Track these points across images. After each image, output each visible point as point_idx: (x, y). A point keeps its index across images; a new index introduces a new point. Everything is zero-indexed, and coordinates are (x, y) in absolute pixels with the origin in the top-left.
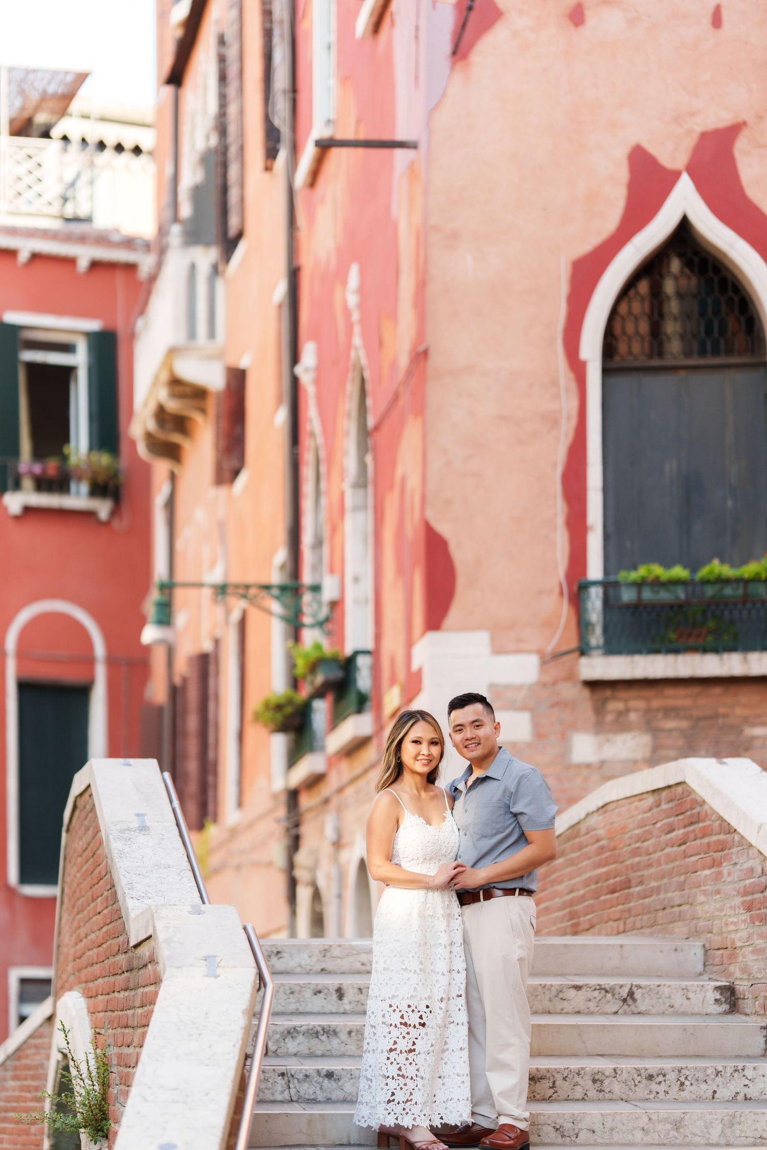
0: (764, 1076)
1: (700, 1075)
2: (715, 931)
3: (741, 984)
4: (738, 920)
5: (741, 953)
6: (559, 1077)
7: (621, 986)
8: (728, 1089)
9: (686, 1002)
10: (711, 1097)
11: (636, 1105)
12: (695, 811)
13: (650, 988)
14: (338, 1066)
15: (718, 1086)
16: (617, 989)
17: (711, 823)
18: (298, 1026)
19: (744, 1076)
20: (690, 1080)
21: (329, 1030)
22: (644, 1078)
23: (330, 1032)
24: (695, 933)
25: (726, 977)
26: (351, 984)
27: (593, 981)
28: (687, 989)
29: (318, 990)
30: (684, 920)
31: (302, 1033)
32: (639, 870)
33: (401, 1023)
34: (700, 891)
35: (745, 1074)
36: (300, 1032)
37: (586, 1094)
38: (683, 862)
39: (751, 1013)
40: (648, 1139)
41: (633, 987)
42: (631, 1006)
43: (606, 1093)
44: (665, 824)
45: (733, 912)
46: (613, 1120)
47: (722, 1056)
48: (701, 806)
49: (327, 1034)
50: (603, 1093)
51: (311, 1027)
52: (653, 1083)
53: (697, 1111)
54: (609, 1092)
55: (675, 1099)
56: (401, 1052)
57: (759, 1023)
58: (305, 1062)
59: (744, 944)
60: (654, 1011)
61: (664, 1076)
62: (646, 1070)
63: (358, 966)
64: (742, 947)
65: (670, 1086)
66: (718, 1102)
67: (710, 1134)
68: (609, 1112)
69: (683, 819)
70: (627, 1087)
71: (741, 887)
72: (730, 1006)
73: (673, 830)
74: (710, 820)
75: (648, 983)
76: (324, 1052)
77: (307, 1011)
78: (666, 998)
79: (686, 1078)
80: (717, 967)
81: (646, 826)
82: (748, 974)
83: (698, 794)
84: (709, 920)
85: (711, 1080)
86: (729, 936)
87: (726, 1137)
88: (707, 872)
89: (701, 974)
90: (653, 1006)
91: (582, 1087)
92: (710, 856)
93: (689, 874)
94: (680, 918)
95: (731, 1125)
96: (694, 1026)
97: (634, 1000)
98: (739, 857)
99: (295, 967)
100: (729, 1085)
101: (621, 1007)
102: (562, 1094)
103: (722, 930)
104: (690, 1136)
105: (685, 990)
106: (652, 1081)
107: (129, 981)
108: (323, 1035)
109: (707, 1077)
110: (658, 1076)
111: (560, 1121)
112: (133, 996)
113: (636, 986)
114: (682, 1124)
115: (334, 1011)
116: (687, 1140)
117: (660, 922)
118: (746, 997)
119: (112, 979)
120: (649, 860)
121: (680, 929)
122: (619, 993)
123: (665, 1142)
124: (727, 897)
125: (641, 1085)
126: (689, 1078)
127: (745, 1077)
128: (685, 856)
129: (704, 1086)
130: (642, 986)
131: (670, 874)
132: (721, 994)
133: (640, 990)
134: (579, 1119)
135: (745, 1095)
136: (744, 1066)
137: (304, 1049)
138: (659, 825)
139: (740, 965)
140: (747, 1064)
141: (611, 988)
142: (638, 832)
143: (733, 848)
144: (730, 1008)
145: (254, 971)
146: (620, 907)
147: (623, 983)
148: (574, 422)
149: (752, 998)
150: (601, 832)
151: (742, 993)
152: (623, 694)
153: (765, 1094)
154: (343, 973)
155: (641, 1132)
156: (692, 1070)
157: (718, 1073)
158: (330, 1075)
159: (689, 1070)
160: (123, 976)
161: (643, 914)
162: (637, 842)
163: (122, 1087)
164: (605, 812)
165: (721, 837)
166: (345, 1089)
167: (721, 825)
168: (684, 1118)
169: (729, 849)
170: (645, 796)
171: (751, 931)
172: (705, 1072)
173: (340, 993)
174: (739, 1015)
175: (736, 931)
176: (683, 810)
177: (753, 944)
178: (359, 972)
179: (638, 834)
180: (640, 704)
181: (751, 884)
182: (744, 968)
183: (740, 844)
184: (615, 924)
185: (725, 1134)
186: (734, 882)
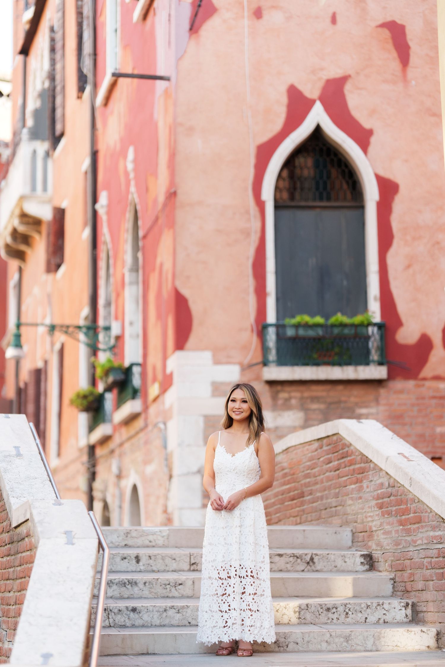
0: (395, 608)
1: (357, 608)
2: (359, 521)
3: (376, 552)
4: (374, 514)
5: (376, 534)
7: (306, 555)
8: (374, 616)
9: (344, 564)
10: (364, 621)
11: (321, 627)
12: (345, 450)
13: (323, 556)
14: (139, 604)
15: (368, 614)
16: (304, 556)
17: (355, 457)
18: (113, 579)
19: (383, 608)
20: (351, 611)
21: (132, 582)
22: (325, 610)
23: (133, 583)
24: (346, 523)
25: (366, 549)
26: (144, 553)
27: (289, 552)
28: (344, 556)
29: (124, 557)
30: (338, 515)
31: (115, 584)
32: (309, 486)
34: (349, 498)
37: (290, 620)
38: (337, 481)
39: (383, 570)
40: (330, 648)
41: (313, 555)
42: (312, 567)
43: (302, 619)
44: (326, 459)
45: (370, 510)
46: (309, 636)
47: (368, 596)
48: (348, 447)
49: (131, 584)
50: (300, 619)
51: (121, 580)
52: (330, 613)
53: (359, 630)
54: (304, 619)
55: (343, 623)
57: (389, 576)
58: (118, 601)
59: (378, 529)
60: (325, 569)
61: (336, 608)
62: (326, 605)
63: (147, 542)
64: (376, 531)
65: (340, 615)
66: (368, 624)
67: (366, 644)
68: (306, 631)
69: (337, 455)
70: (314, 615)
71: (375, 495)
72: (370, 566)
73: (330, 462)
74: (354, 455)
75: (322, 553)
76: (129, 595)
77: (117, 570)
78: (332, 562)
79: (349, 610)
80: (361, 543)
81: (313, 460)
82: (381, 547)
83: (347, 440)
84: (355, 515)
85: (364, 611)
86: (368, 524)
87: (376, 646)
88: (353, 486)
89: (350, 548)
90: (325, 567)
91: (288, 616)
92: (355, 477)
93: (341, 488)
94: (336, 514)
95: (379, 638)
97: (314, 563)
98: (373, 477)
99: (110, 543)
100: (374, 614)
101: (306, 567)
103: (363, 521)
104: (355, 646)
105: (343, 557)
106: (329, 611)
107: (10, 550)
108: (128, 585)
109: (362, 609)
110: (332, 609)
112: (14, 559)
113: (315, 554)
114: (350, 638)
115: (134, 570)
116: (353, 648)
117: (324, 517)
118: (379, 561)
120: (315, 480)
121: (336, 521)
122: (305, 559)
123: (340, 649)
124: (366, 501)
125: (323, 615)
126: (351, 610)
127: (384, 609)
128: (339, 477)
129: (360, 615)
130: (318, 554)
131: (329, 488)
132: (364, 559)
133: (317, 556)
134: (288, 636)
135: (384, 620)
136: (383, 602)
137: (116, 594)
138: (322, 459)
139: (375, 542)
140: (385, 601)
141: (300, 556)
142: (308, 463)
143: (370, 472)
144: (370, 568)
145: (97, 541)
146: (298, 509)
147: (306, 552)
148: (258, 235)
149: (384, 561)
150: (285, 465)
151: (377, 558)
152: (288, 388)
153: (395, 619)
154: (138, 547)
155: (326, 644)
156: (353, 605)
157: (368, 607)
158: (134, 610)
159: (351, 605)
160: (6, 547)
161: (312, 512)
162: (308, 470)
163: (4, 618)
164: (287, 453)
165: (362, 465)
166: (143, 618)
167: (361, 458)
168: (351, 634)
169: (367, 472)
170: (313, 442)
171: (382, 521)
172: (360, 605)
173: (138, 559)
174: (376, 572)
175: (373, 521)
176: (338, 450)
177: (383, 529)
178: (148, 547)
179: (308, 465)
180: (298, 395)
181: (381, 492)
182: (378, 543)
183: (374, 469)
184: (294, 519)
185: (375, 644)
186: (370, 492)
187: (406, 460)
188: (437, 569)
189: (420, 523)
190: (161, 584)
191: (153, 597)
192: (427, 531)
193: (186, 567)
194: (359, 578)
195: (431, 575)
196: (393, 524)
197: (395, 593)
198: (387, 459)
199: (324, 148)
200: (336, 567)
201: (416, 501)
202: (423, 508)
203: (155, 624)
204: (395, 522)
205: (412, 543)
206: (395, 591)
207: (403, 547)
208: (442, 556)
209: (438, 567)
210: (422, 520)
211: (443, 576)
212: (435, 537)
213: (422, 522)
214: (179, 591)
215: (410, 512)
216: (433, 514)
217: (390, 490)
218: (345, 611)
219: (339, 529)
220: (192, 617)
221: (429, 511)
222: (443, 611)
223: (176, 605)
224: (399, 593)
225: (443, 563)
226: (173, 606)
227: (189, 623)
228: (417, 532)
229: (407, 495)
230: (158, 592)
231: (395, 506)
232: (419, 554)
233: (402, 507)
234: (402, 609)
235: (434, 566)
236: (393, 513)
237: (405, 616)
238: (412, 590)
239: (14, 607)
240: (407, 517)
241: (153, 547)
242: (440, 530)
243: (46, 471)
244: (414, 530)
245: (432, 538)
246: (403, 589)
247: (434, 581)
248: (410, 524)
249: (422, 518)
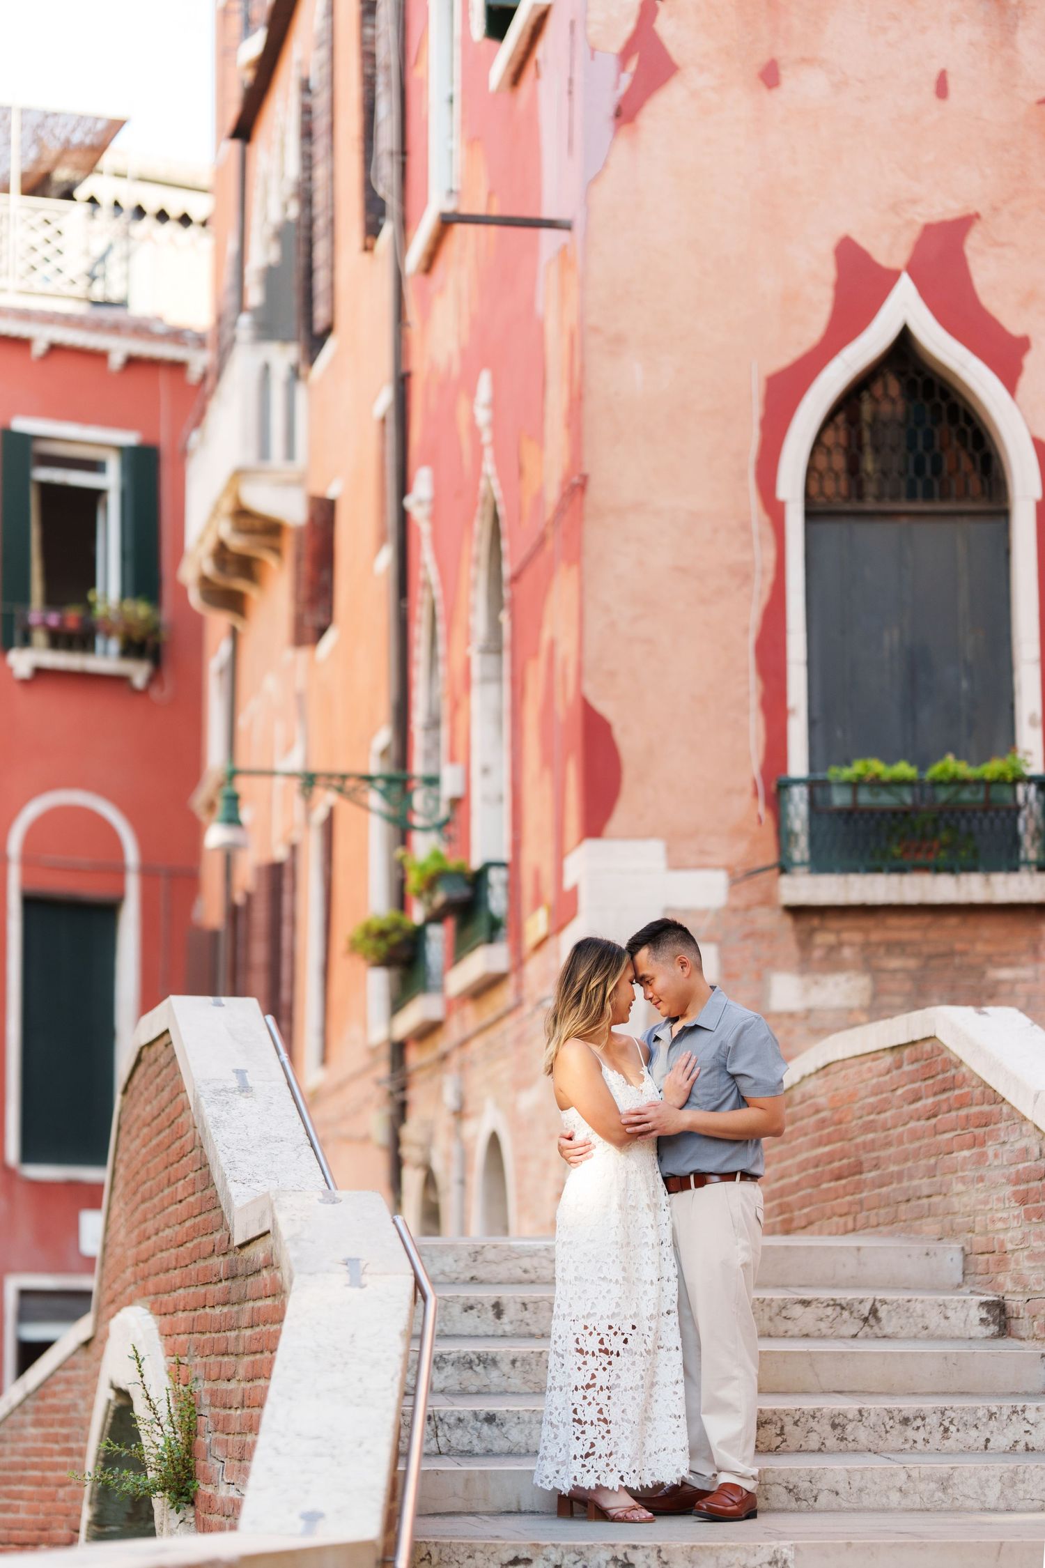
1: (969, 1418)
2: (977, 1229)
3: (1013, 1298)
4: (1009, 1215)
5: (1013, 1258)
6: (788, 1421)
7: (861, 1302)
8: (1005, 1437)
9: (944, 1323)
10: (983, 1447)
11: (889, 1458)
12: (948, 1074)
13: (898, 1304)
14: (500, 1406)
15: (992, 1432)
16: (856, 1304)
17: (970, 1089)
18: (446, 1353)
19: (1025, 1419)
20: (956, 1424)
21: (487, 1359)
22: (898, 1422)
23: (488, 1362)
24: (949, 1233)
25: (993, 1290)
26: (512, 1297)
27: (826, 1295)
28: (945, 1306)
29: (469, 1305)
30: (935, 1215)
31: (451, 1363)
32: (873, 1150)
33: (600, 1350)
34: (957, 1178)
35: (1027, 1417)
36: (449, 1362)
37: (823, 1444)
38: (932, 1140)
39: (1028, 1336)
40: (907, 1503)
41: (876, 1303)
42: (874, 1328)
43: (850, 1442)
44: (907, 1091)
45: (1001, 1205)
46: (862, 1478)
47: (994, 1393)
48: (956, 1067)
49: (484, 1363)
50: (845, 1441)
51: (462, 1355)
52: (909, 1429)
53: (969, 1465)
54: (853, 1440)
55: (937, 1450)
56: (601, 1388)
57: (1040, 1350)
58: (456, 1400)
59: (1017, 1247)
60: (903, 1334)
61: (923, 1419)
62: (900, 1411)
63: (519, 1273)
64: (1014, 1251)
65: (931, 1433)
66: (992, 1454)
67: (985, 1495)
68: (857, 1467)
69: (933, 1084)
70: (876, 1433)
71: (1011, 1173)
72: (1000, 1327)
73: (918, 1099)
74: (969, 1086)
75: (895, 1297)
76: (480, 1388)
77: (455, 1332)
78: (918, 1317)
79: (951, 1422)
80: (981, 1277)
81: (882, 1093)
82: (1022, 1285)
83: (952, 1052)
84: (969, 1216)
85: (984, 1425)
86: (996, 1237)
87: (1007, 1499)
88: (966, 1153)
89: (959, 1286)
90: (902, 1328)
91: (819, 1434)
92: (969, 1133)
93: (941, 1156)
94: (931, 1212)
95: (1013, 1484)
96: (957, 1353)
97: (878, 1320)
98: (1008, 1134)
99: (437, 1275)
100: (1005, 1430)
101: (861, 1329)
102: (793, 1443)
103: (986, 1228)
104: (961, 1498)
105: (942, 1307)
106: (907, 1425)
107: (230, 1292)
108: (479, 1365)
109: (978, 1421)
110: (915, 1419)
111: (794, 1480)
112: (237, 1312)
113: (880, 1301)
114: (951, 1482)
115: (490, 1333)
116: (957, 1504)
117: (903, 1218)
118: (1020, 1316)
119: (202, 1290)
120: (886, 1137)
121: (931, 1227)
122: (859, 1311)
123: (929, 1506)
124: (993, 1186)
125: (894, 1432)
126: (955, 1422)
127: (1026, 1421)
128: (936, 1132)
129: (974, 1433)
130: (888, 1301)
131: (916, 1155)
132: (988, 1312)
133: (885, 1306)
134: (818, 1477)
135: (1027, 1444)
136: (1024, 1406)
137: (453, 1384)
138: (900, 1092)
139: (1012, 1274)
140: (1027, 1404)
141: (848, 1304)
142: (872, 1100)
143: (1001, 1122)
144: (1000, 1330)
145: (412, 1279)
146: (849, 1198)
147: (861, 1297)
148: (770, 577)
149: (1029, 1317)
150: (822, 1101)
151: (1015, 1309)
152: (834, 923)
154: (499, 1283)
155: (898, 1494)
156: (959, 1411)
157: (992, 1415)
158: (490, 1419)
159: (954, 1411)
160: (220, 1285)
161: (879, 1207)
162: (869, 1114)
163: (218, 1435)
164: (827, 1075)
165: (986, 1108)
166: (510, 1437)
167: (983, 1093)
168: (952, 1474)
169: (995, 1124)
170: (881, 1054)
171: (1027, 1230)
172: (975, 1414)
173: (498, 1310)
174: (1013, 1339)
175: (1007, 1230)
176: (934, 1073)
177: (1029, 1247)
178: (520, 1282)
179: (870, 1103)
180: (857, 937)
181: (1025, 1168)
182: (1018, 1278)
183: (1010, 1117)
184: (842, 1220)
185: (1005, 1495)
186: (1001, 1166)
191: (531, 1391)
194: (974, 1353)
198: (1037, 1096)
199: (920, 380)
200: (926, 1328)
217: (1042, 1163)
218: (941, 1424)
219: (933, 1246)
239: (239, 1412)
241: (532, 1282)
243: (302, 1125)
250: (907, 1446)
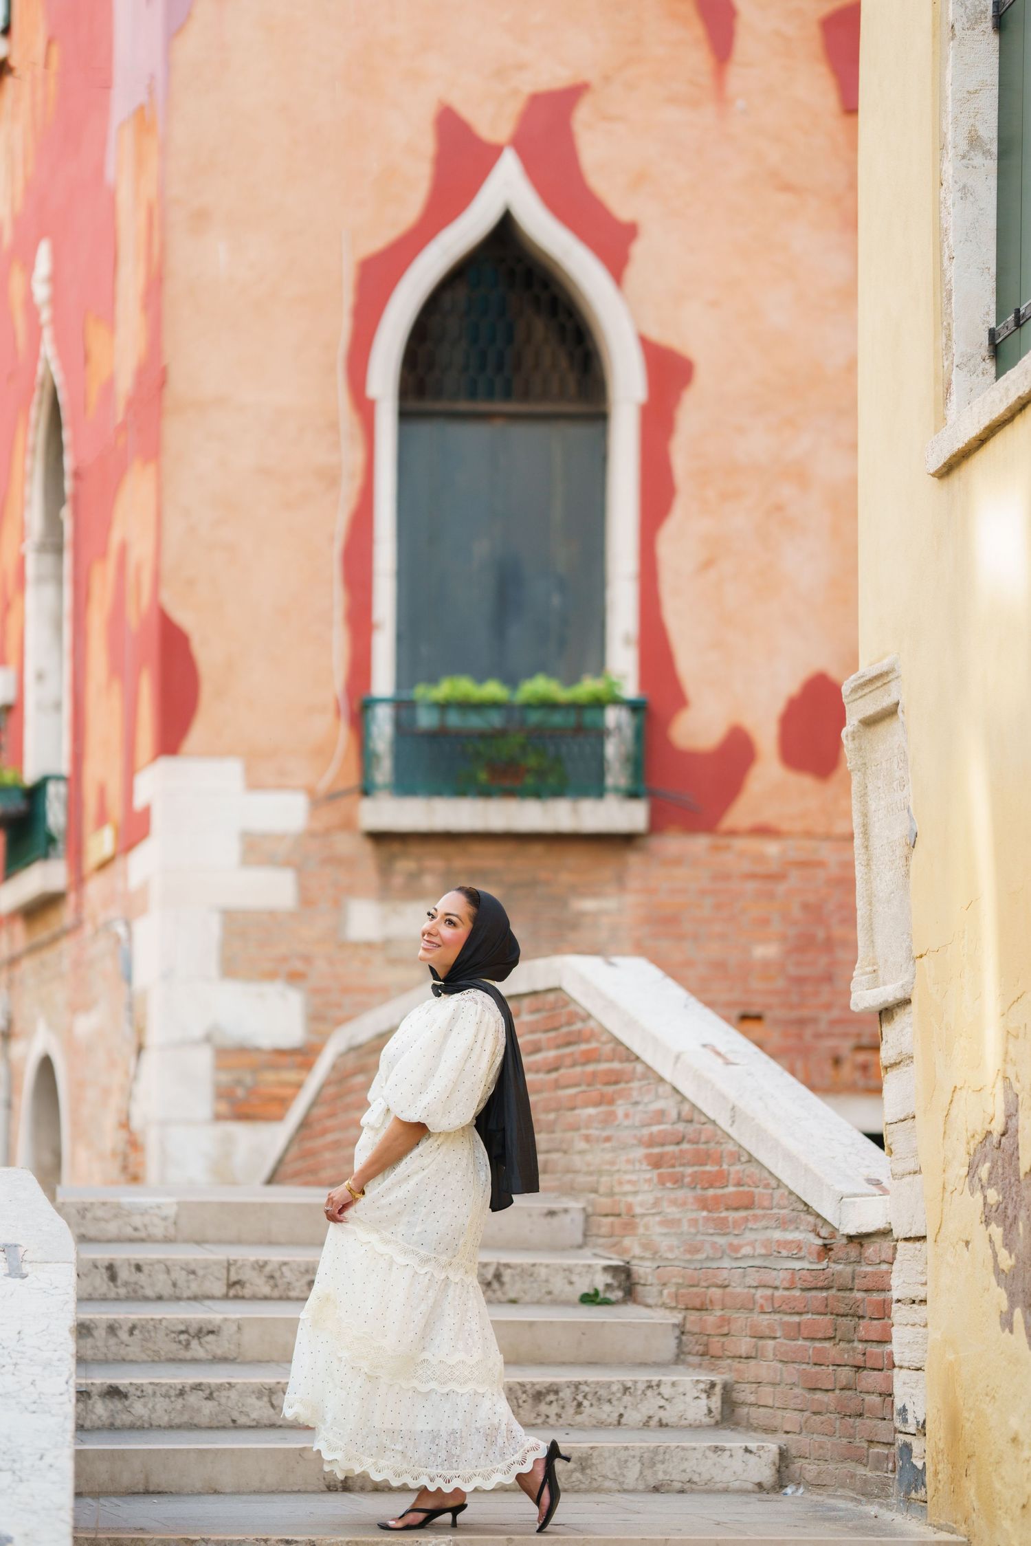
0: (684, 1394)
1: (602, 1393)
2: (602, 1190)
3: (640, 1264)
4: (639, 1178)
5: (642, 1223)
7: (487, 1264)
8: (638, 1412)
9: (568, 1288)
10: (616, 1423)
12: (575, 1027)
13: (522, 1268)
14: (121, 1377)
15: (625, 1407)
17: (598, 1045)
19: (659, 1394)
22: (531, 1396)
23: (106, 1326)
24: (572, 1190)
25: (617, 1253)
26: (126, 1258)
28: (572, 1270)
29: (82, 1267)
34: (579, 1136)
35: (661, 1392)
39: (655, 1304)
41: (500, 1267)
42: (499, 1291)
45: (630, 1167)
47: (624, 1363)
48: (583, 1021)
52: (542, 1403)
53: (609, 1444)
55: (570, 1425)
57: (669, 1319)
59: (648, 1212)
60: (527, 1298)
61: (556, 1392)
62: (533, 1384)
63: (129, 1231)
64: (644, 1215)
65: (563, 1407)
66: (625, 1428)
67: (624, 1476)
69: (556, 1037)
71: (644, 1135)
72: (625, 1293)
74: (598, 1041)
75: (518, 1261)
78: (541, 1282)
79: (585, 1397)
80: (605, 1239)
82: (652, 1251)
83: (580, 1006)
84: (592, 1175)
85: (617, 1400)
86: (623, 1199)
87: (646, 1480)
88: (591, 1111)
89: (580, 1247)
90: (525, 1292)
92: (596, 1090)
93: (562, 1113)
95: (654, 1464)
97: (502, 1284)
98: (641, 1095)
100: (639, 1406)
103: (612, 1190)
104: (600, 1479)
105: (567, 1273)
106: (540, 1400)
108: (96, 1333)
109: (612, 1396)
110: (548, 1393)
113: (505, 1264)
114: (589, 1462)
115: (105, 1296)
116: (595, 1485)
118: (649, 1283)
124: (621, 1146)
125: (526, 1406)
126: (589, 1397)
127: (660, 1397)
128: (557, 1085)
129: (607, 1408)
130: (512, 1265)
132: (614, 1277)
133: (509, 1270)
135: (660, 1420)
136: (660, 1381)
139: (640, 1239)
143: (634, 1082)
144: (624, 1297)
149: (658, 1285)
151: (641, 1276)
152: (416, 849)
153: (685, 1419)
154: (110, 1242)
156: (592, 1385)
157: (626, 1390)
158: (113, 1392)
159: (588, 1385)
165: (616, 1065)
166: (133, 1411)
167: (614, 1050)
168: (591, 1455)
169: (627, 1082)
171: (659, 1195)
172: (609, 1388)
173: (112, 1272)
174: (638, 1306)
175: (635, 1193)
176: (557, 1025)
177: (661, 1212)
178: (131, 1241)
180: (438, 864)
181: (660, 1132)
182: (647, 1243)
183: (644, 1077)
185: (644, 1476)
186: (634, 1127)
187: (720, 1061)
188: (786, 1313)
189: (751, 1209)
190: (168, 1332)
191: (149, 1359)
192: (767, 1228)
193: (219, 1288)
194: (603, 1323)
195: (770, 1327)
196: (684, 1204)
197: (682, 1357)
198: (678, 1057)
200: (550, 1293)
201: (743, 1159)
202: (758, 1176)
203: (157, 1424)
204: (691, 1200)
205: (728, 1251)
206: (683, 1353)
207: (707, 1258)
208: (801, 1287)
209: (789, 1311)
210: (756, 1202)
211: (799, 1330)
212: (786, 1244)
213: (756, 1207)
214: (208, 1347)
215: (728, 1181)
216: (781, 1191)
217: (681, 1127)
218: (575, 1399)
219: (556, 1205)
220: (239, 1408)
221: (773, 1183)
222: (796, 1407)
223: (204, 1380)
224: (691, 1359)
225: (801, 1303)
226: (200, 1384)
227: (234, 1421)
228: (743, 1227)
229: (721, 1143)
230: (161, 1349)
231: (693, 1165)
232: (744, 1276)
233: (708, 1168)
234: (700, 1396)
235: (780, 1307)
236: (687, 1180)
237: (706, 1412)
238: (724, 1354)
240: (720, 1192)
241: (143, 1241)
242: (797, 1228)
244: (735, 1222)
245: (779, 1245)
246: (701, 1348)
247: (778, 1340)
248: (727, 1209)
249: (754, 1197)
250: (539, 1421)
